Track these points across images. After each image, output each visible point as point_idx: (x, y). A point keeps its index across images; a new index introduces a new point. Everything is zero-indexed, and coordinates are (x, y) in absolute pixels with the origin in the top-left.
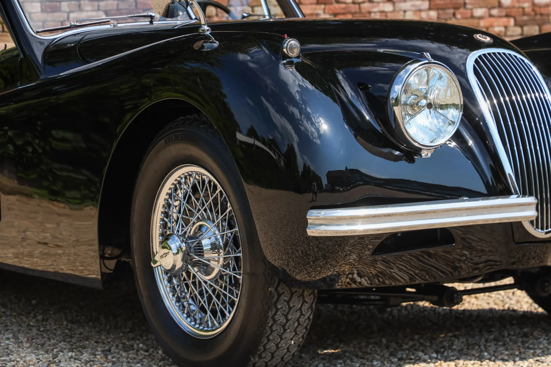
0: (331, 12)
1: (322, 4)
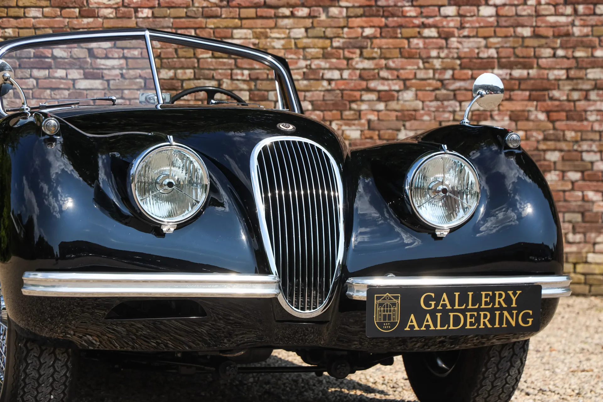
0: (543, 109)
1: (534, 100)
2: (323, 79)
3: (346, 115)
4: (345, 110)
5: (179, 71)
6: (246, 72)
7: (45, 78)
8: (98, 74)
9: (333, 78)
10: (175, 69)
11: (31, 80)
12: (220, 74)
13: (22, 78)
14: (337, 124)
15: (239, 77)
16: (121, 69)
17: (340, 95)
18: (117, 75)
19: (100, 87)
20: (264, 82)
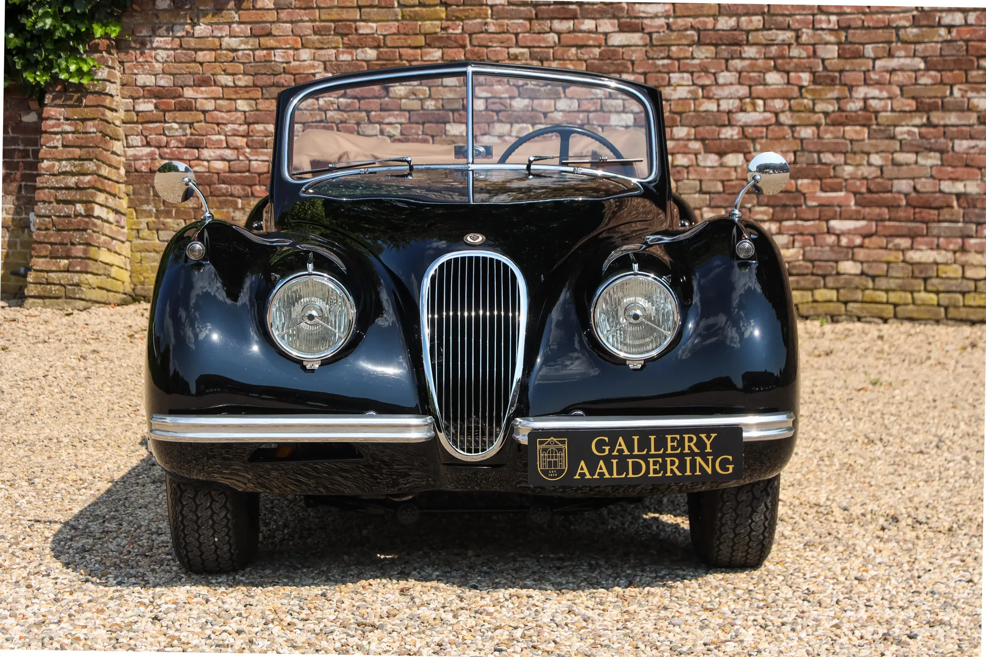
2: (940, 25)
3: (972, 77)
4: (972, 69)
5: (743, 19)
6: (834, 18)
7: (569, 32)
8: (637, 24)
9: (953, 23)
10: (738, 16)
11: (552, 34)
12: (798, 21)
13: (539, 33)
14: (960, 89)
15: (824, 26)
16: (667, 17)
17: (965, 48)
18: (662, 26)
19: (641, 43)
20: (859, 31)
